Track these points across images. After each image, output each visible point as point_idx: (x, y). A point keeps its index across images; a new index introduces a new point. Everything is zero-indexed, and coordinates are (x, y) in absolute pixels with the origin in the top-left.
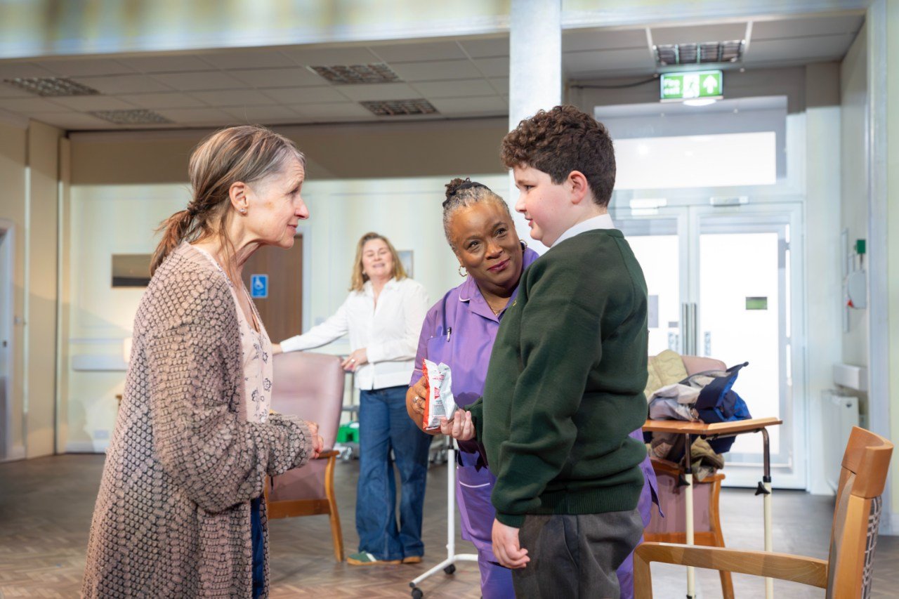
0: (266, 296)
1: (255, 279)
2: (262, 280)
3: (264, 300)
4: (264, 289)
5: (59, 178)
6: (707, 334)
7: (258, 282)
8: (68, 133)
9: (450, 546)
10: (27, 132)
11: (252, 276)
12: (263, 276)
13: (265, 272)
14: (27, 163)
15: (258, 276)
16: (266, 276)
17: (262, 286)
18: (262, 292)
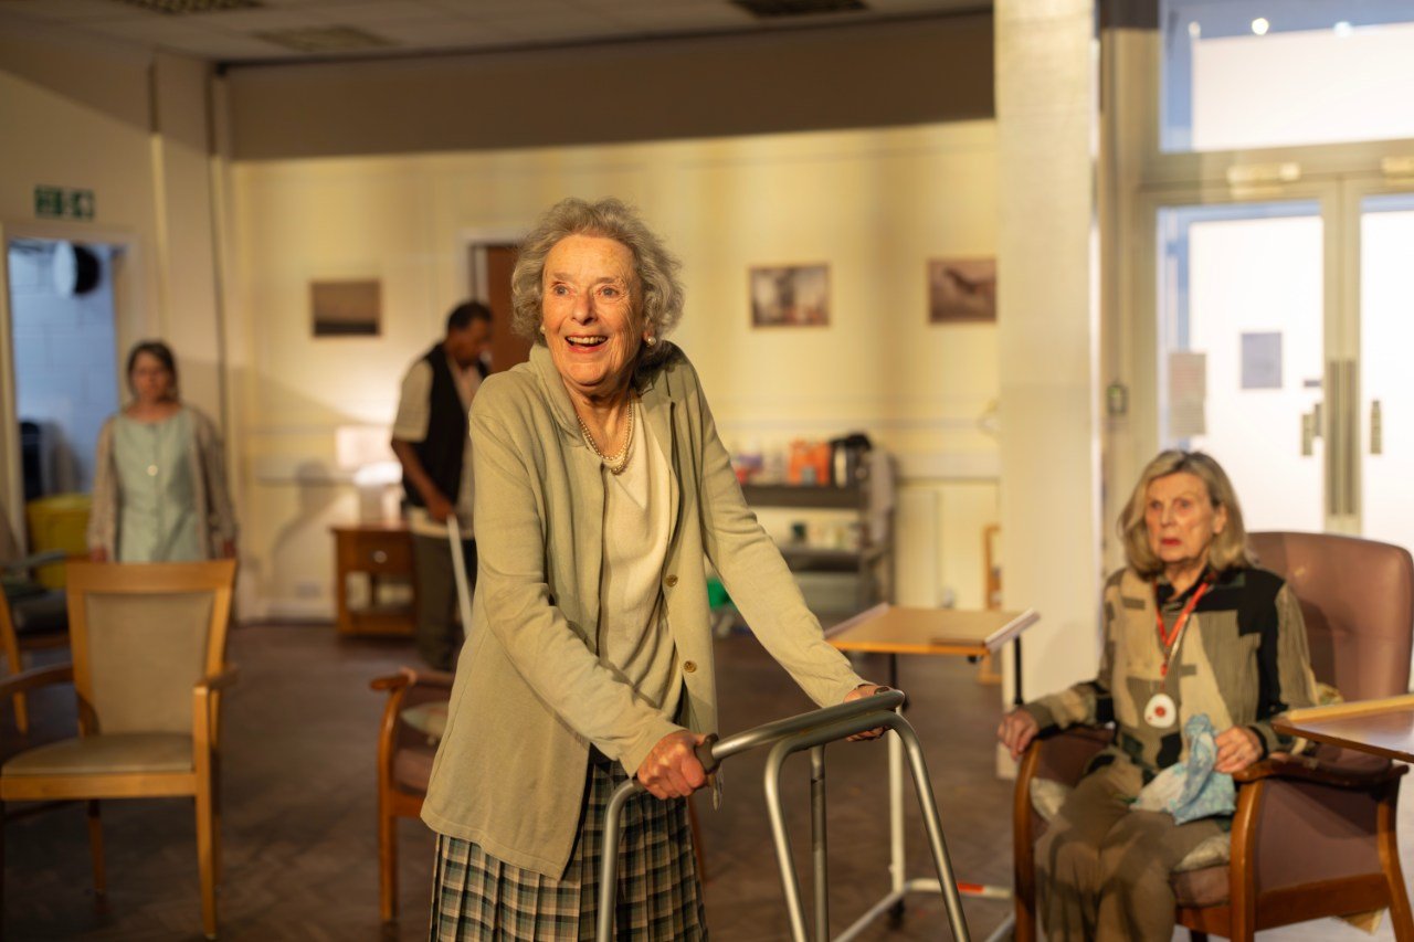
5: (212, 150)
6: (1376, 404)
8: (222, 67)
9: (897, 868)
10: (152, 72)
14: (154, 126)
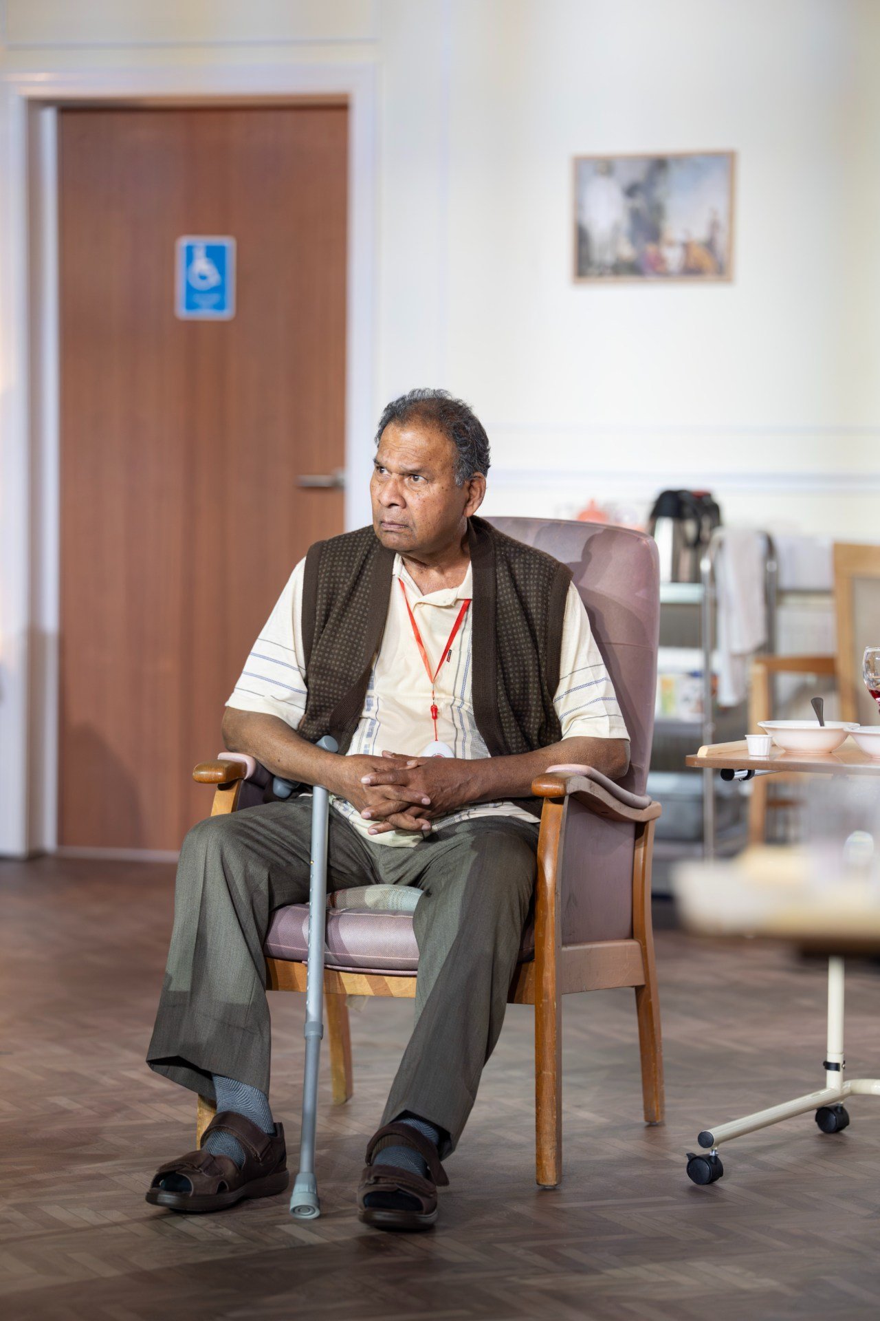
0: (227, 314)
1: (190, 251)
2: (215, 255)
3: (222, 325)
4: (220, 289)
7: (202, 265)
11: (184, 242)
12: (216, 240)
13: (224, 231)
15: (201, 243)
16: (228, 242)
17: (214, 279)
18: (215, 298)
